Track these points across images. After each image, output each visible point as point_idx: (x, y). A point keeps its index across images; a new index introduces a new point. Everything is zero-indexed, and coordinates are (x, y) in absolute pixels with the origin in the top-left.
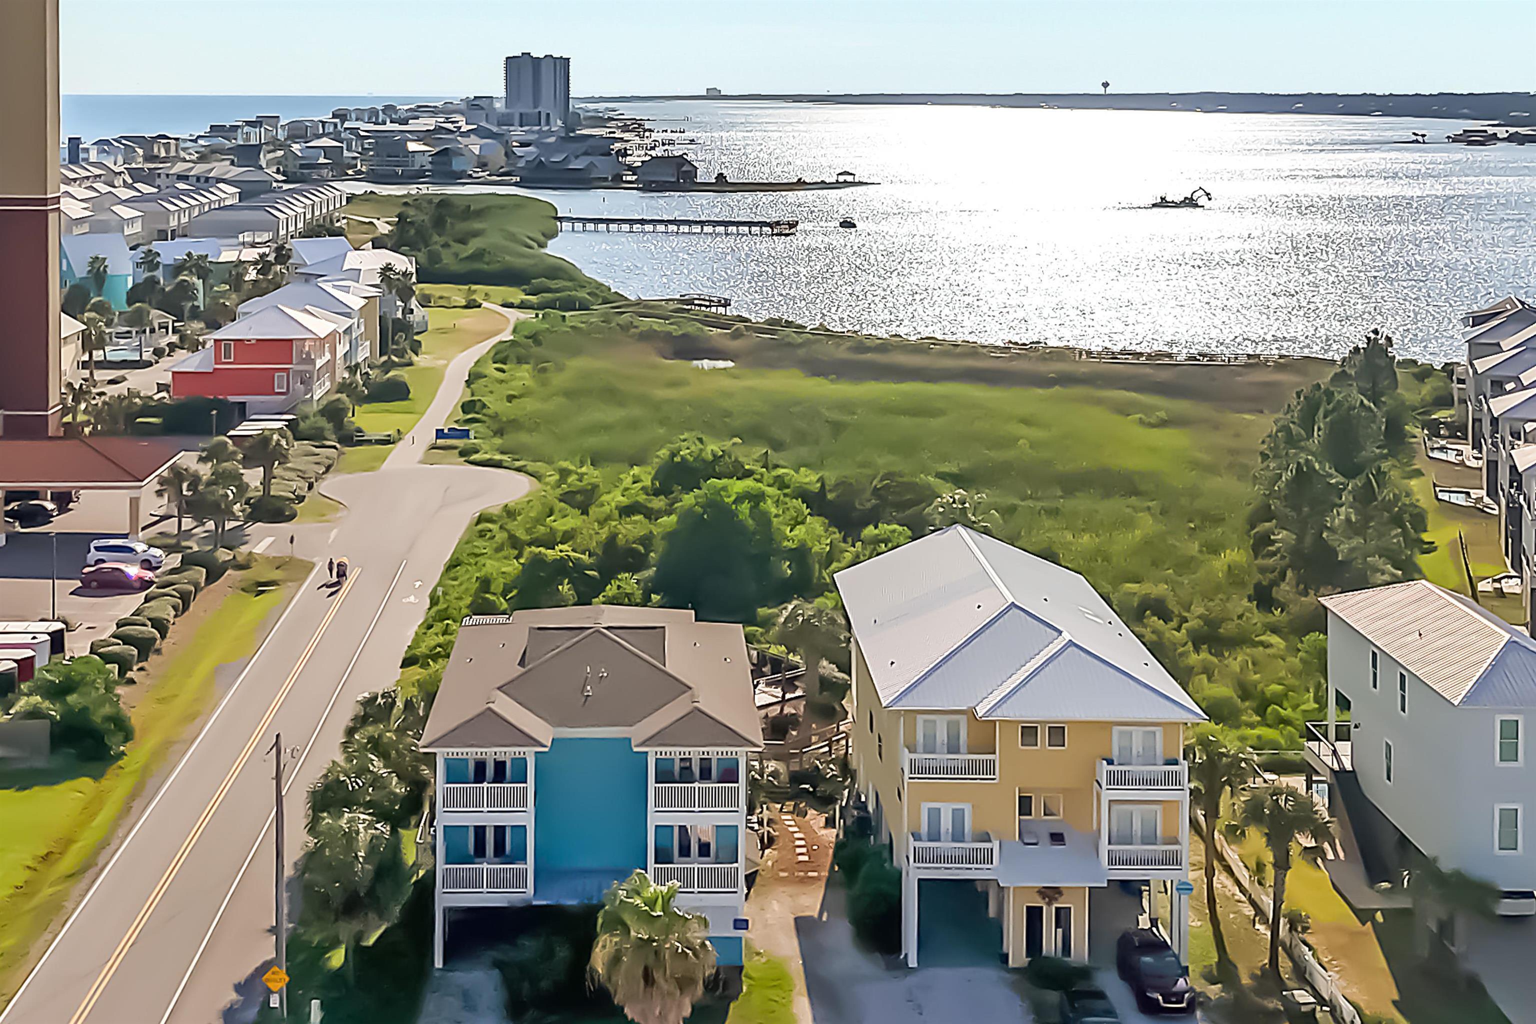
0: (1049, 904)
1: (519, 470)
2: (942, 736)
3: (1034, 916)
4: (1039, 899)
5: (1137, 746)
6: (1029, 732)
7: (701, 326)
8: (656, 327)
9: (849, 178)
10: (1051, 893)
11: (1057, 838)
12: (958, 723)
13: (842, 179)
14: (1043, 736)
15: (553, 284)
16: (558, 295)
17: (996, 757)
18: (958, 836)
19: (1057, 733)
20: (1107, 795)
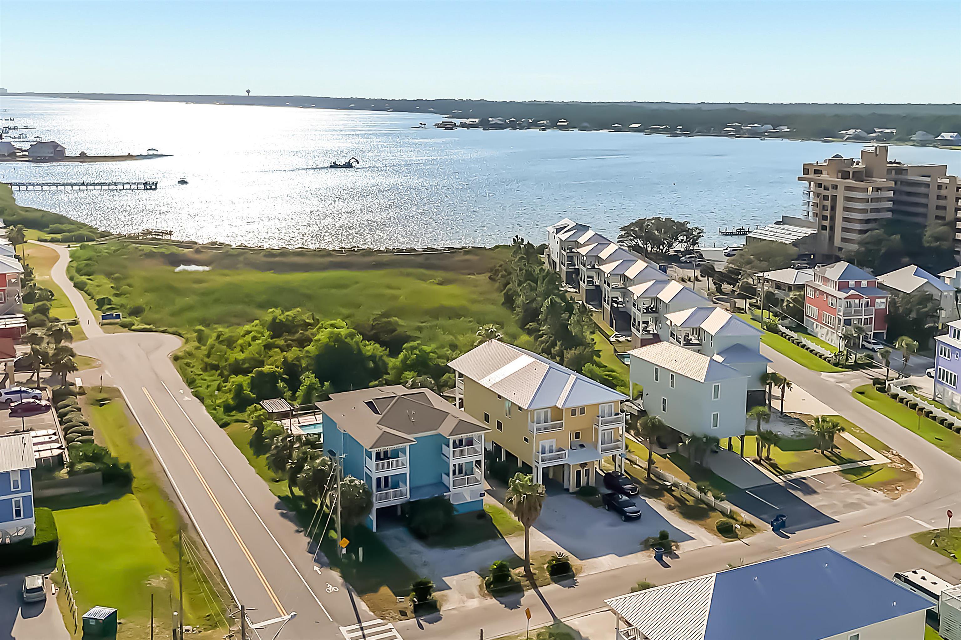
0: (583, 469)
1: (163, 332)
2: (542, 417)
3: (578, 473)
4: (579, 467)
5: (606, 411)
6: (574, 412)
7: (176, 248)
8: (154, 250)
9: (155, 152)
10: (583, 465)
11: (582, 446)
12: (547, 411)
13: (151, 153)
14: (578, 412)
15: (63, 227)
16: (73, 233)
17: (563, 421)
18: (551, 451)
19: (582, 411)
20: (601, 428)
